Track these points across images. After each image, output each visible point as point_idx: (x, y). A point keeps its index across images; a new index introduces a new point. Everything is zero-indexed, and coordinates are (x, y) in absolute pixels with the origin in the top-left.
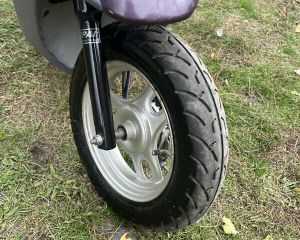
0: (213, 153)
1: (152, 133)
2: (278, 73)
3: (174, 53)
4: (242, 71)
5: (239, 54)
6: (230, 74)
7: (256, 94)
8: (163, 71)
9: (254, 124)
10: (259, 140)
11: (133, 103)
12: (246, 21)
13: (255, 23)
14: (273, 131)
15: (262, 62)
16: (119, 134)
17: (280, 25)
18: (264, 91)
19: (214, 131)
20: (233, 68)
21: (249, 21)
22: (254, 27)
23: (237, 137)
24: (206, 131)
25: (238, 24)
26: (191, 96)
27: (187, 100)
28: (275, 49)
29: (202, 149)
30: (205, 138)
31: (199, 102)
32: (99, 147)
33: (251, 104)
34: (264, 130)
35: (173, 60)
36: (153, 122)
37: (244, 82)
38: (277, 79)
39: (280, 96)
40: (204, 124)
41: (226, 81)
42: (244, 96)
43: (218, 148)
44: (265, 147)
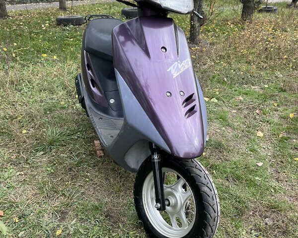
0: (213, 209)
1: (183, 203)
2: (246, 165)
3: (194, 166)
4: (224, 164)
5: (221, 152)
6: (216, 167)
7: (233, 180)
8: (190, 174)
9: (233, 199)
10: (237, 208)
11: (172, 187)
12: (224, 128)
13: (230, 130)
14: (244, 203)
15: (236, 158)
16: (167, 203)
17: (247, 131)
18: (238, 178)
19: (213, 200)
20: (218, 162)
21: (226, 128)
22: (229, 133)
23: (224, 207)
24: (210, 199)
25: (219, 131)
26: (203, 185)
27: (202, 186)
28: (244, 148)
29: (209, 208)
30: (210, 203)
31: (207, 188)
32: (158, 209)
33: (230, 186)
34: (239, 202)
35: (194, 169)
36: (183, 196)
37: (225, 172)
38: (246, 170)
39: (248, 181)
40: (209, 197)
41: (214, 171)
42: (226, 181)
43: (215, 207)
44: (240, 213)
